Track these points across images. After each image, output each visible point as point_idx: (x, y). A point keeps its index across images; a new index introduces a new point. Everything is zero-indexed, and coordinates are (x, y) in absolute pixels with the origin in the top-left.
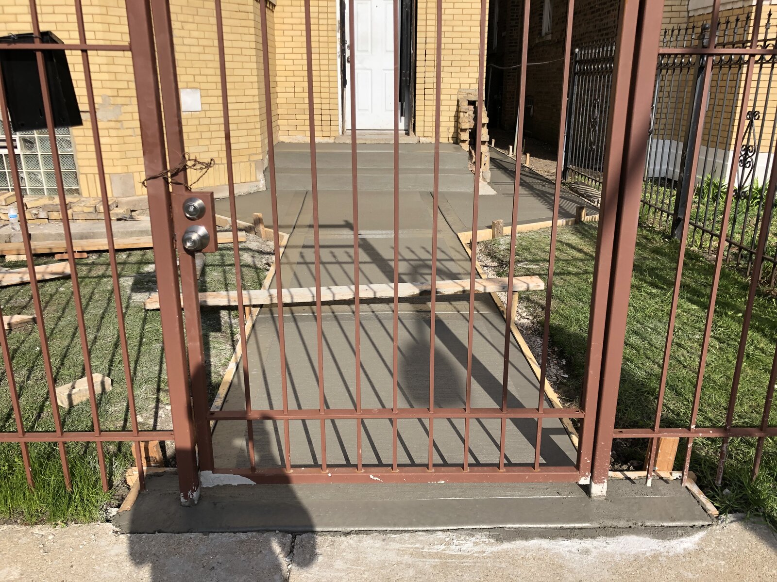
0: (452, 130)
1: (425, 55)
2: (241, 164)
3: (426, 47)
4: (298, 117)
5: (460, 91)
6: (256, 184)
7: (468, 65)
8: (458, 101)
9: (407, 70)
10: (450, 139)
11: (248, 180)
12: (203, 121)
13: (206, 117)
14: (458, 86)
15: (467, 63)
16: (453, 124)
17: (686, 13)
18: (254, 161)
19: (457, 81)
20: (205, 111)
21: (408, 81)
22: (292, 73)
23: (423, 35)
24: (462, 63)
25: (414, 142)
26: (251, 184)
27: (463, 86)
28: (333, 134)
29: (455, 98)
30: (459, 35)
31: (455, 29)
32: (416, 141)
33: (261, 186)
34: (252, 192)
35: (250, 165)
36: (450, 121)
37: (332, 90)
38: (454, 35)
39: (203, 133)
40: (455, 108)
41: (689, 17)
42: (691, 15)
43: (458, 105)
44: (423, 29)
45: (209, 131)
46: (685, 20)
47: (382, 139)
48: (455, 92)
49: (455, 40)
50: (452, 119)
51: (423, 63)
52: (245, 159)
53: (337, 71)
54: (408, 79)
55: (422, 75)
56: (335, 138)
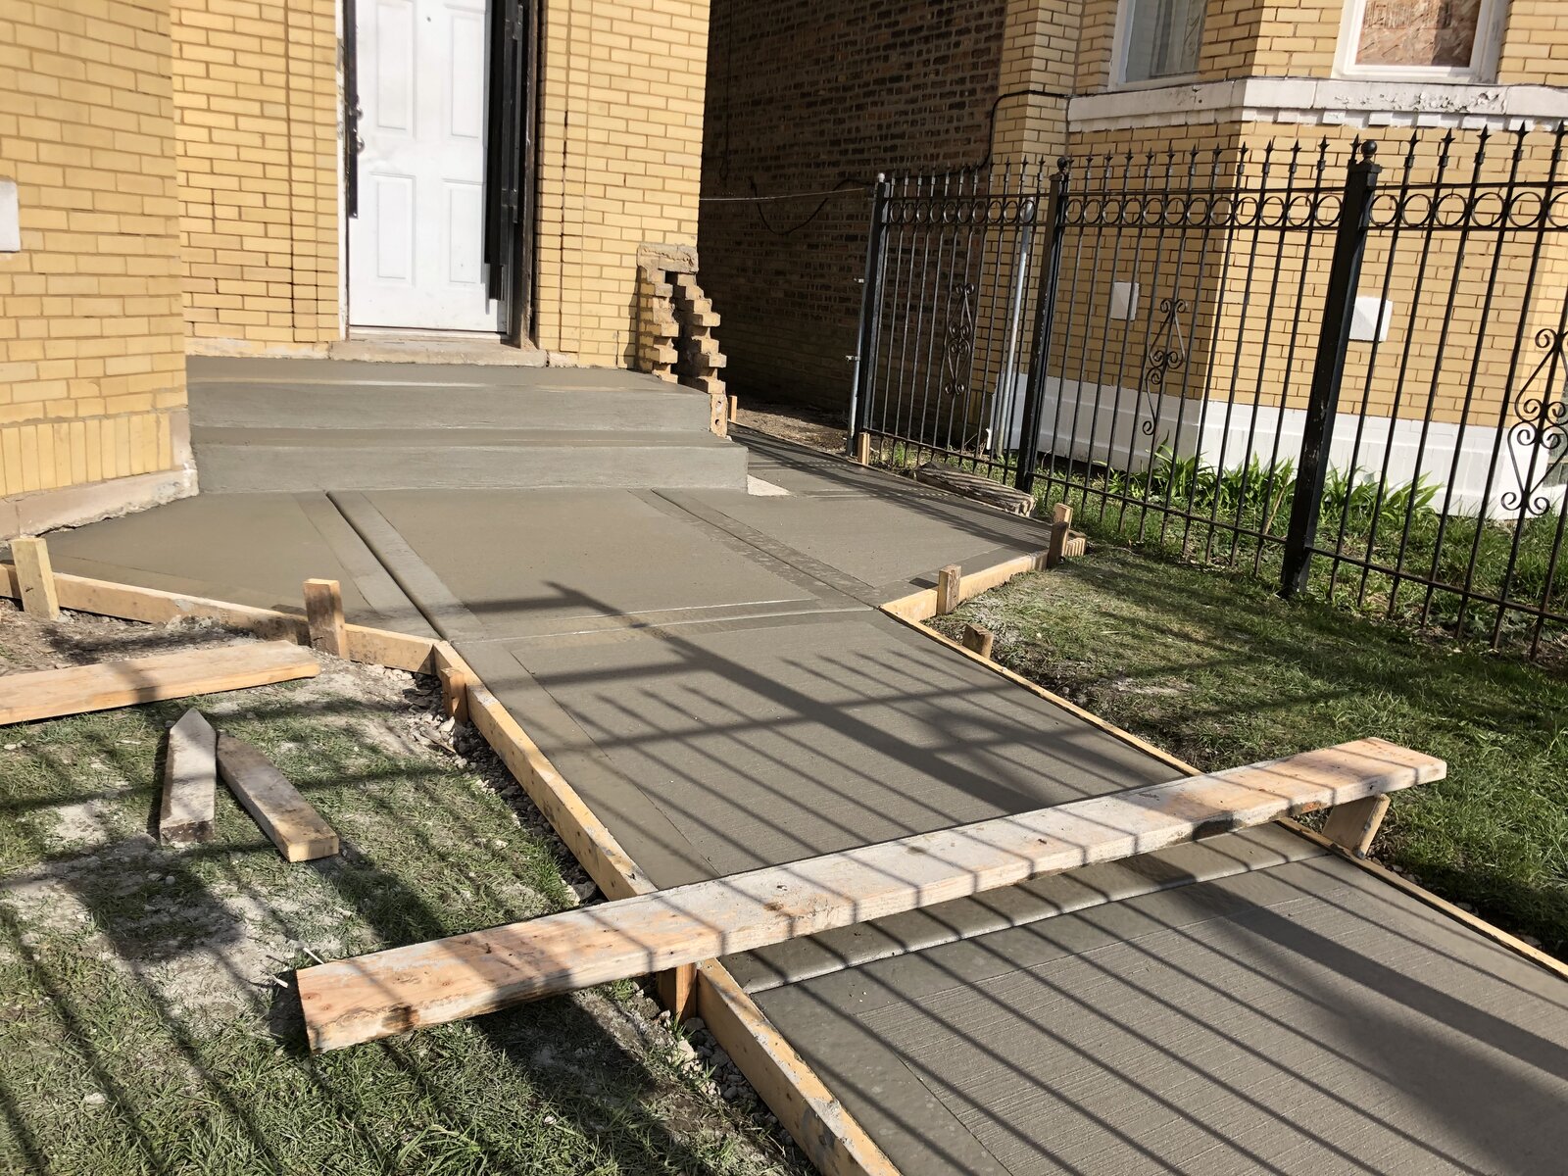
0: (625, 337)
1: (565, 153)
2: (135, 419)
3: (566, 133)
4: (223, 286)
5: (642, 247)
6: (172, 477)
7: (660, 187)
8: (639, 269)
9: (511, 187)
10: (621, 359)
11: (151, 468)
12: (26, 285)
13: (32, 273)
14: (637, 235)
15: (658, 183)
16: (626, 324)
17: (1064, 125)
18: (167, 409)
19: (635, 222)
20: (30, 251)
21: (515, 213)
22: (205, 166)
23: (560, 104)
24: (647, 183)
26: (162, 478)
27: (649, 237)
28: (324, 336)
29: (631, 262)
30: (642, 114)
31: (634, 98)
33: (187, 484)
34: (163, 502)
35: (158, 422)
37: (323, 221)
39: (22, 323)
40: (631, 287)
41: (1069, 134)
42: (1072, 129)
43: (639, 280)
44: (560, 89)
45: (42, 316)
46: (1062, 138)
47: (458, 354)
48: (633, 248)
49: (633, 126)
50: (626, 312)
51: (558, 173)
52: (142, 403)
53: (335, 171)
54: (515, 207)
55: (557, 201)
56: (331, 346)
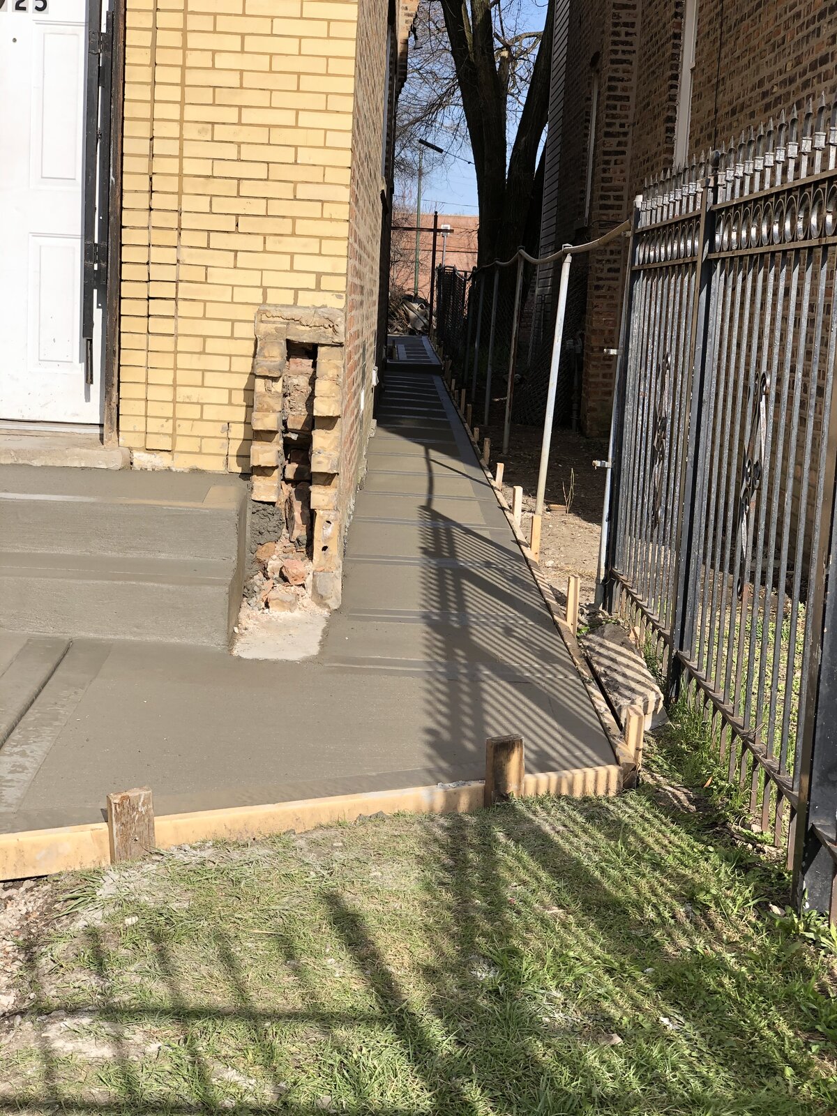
0: (239, 431)
1: (151, 192)
3: (151, 166)
5: (263, 310)
7: (289, 231)
8: (257, 342)
9: (100, 239)
10: (233, 461)
14: (256, 296)
15: (286, 227)
16: (239, 414)
19: (253, 278)
21: (104, 273)
23: (142, 130)
24: (269, 226)
25: (111, 466)
27: (273, 297)
29: (246, 331)
30: (261, 135)
31: (248, 116)
32: (116, 462)
36: (230, 404)
38: (244, 134)
40: (245, 364)
43: (255, 355)
44: (145, 111)
48: (249, 313)
49: (246, 153)
50: (238, 398)
54: (104, 264)
55: (141, 254)
